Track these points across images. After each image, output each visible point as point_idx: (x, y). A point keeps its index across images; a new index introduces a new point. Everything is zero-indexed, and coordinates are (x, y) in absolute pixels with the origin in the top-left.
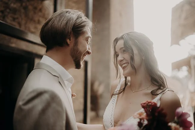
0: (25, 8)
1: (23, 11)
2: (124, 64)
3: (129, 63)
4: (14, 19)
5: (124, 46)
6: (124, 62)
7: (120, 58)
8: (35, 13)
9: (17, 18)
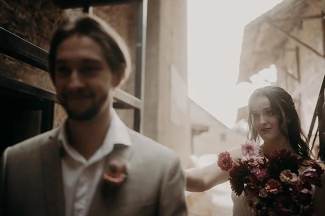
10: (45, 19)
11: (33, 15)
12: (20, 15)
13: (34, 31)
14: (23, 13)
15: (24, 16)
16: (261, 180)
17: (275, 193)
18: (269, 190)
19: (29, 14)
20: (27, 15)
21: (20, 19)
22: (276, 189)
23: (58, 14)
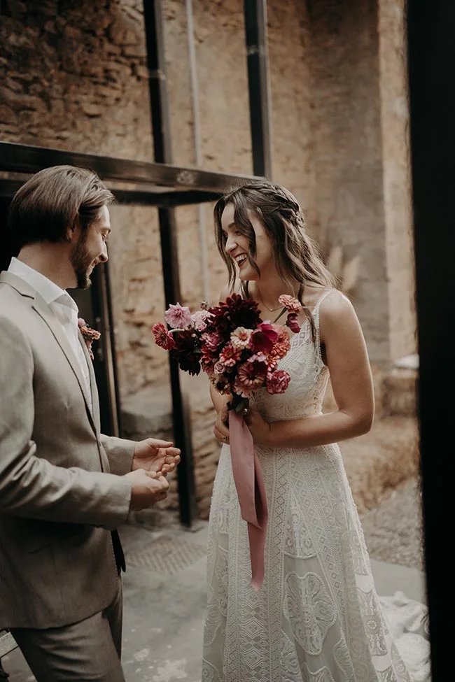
0: (56, 40)
1: (50, 50)
2: (239, 255)
3: (247, 254)
4: (26, 86)
5: (235, 220)
6: (238, 252)
7: (230, 245)
8: (90, 49)
9: (36, 80)
10: (71, 31)
11: (43, 31)
12: (12, 39)
13: (49, 64)
14: (19, 34)
15: (23, 39)
16: (213, 351)
17: (232, 365)
18: (224, 362)
19: (31, 31)
20: (28, 36)
21: (14, 47)
22: (231, 360)
23: (102, 12)
